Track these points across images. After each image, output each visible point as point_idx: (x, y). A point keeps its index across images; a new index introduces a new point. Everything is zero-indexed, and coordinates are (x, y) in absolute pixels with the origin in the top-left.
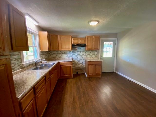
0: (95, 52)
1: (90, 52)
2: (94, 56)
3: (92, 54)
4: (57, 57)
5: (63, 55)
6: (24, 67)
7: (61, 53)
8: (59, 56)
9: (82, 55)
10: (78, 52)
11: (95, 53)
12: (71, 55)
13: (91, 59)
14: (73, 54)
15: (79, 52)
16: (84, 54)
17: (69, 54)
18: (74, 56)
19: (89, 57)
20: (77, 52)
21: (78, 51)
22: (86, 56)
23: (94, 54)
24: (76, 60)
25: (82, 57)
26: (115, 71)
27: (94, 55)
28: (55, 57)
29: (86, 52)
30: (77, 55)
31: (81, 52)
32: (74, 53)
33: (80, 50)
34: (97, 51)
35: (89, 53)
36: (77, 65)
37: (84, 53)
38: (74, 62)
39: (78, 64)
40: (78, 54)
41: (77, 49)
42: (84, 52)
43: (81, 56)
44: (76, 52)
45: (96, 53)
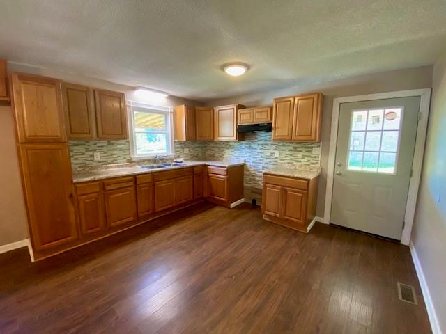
0: (312, 148)
1: (295, 148)
2: (309, 161)
3: (300, 155)
4: (217, 155)
5: (226, 150)
6: (134, 162)
7: (223, 147)
8: (221, 155)
9: (269, 154)
10: (259, 145)
11: (310, 152)
12: (244, 151)
13: (295, 169)
14: (249, 150)
15: (260, 147)
16: (274, 153)
17: (238, 150)
18: (250, 156)
19: (288, 163)
20: (256, 147)
21: (259, 142)
22: (281, 160)
23: (307, 154)
24: (254, 166)
25: (269, 160)
26: (405, 241)
27: (309, 157)
28: (213, 156)
29: (282, 148)
30: (256, 153)
31: (268, 147)
32: (250, 147)
33: (266, 140)
34: (319, 146)
35: (291, 150)
36: (255, 180)
37: (275, 149)
38: (249, 171)
39: (257, 178)
40: (260, 151)
41: (256, 138)
42: (274, 147)
43: (267, 158)
44: (254, 147)
45: (317, 151)
